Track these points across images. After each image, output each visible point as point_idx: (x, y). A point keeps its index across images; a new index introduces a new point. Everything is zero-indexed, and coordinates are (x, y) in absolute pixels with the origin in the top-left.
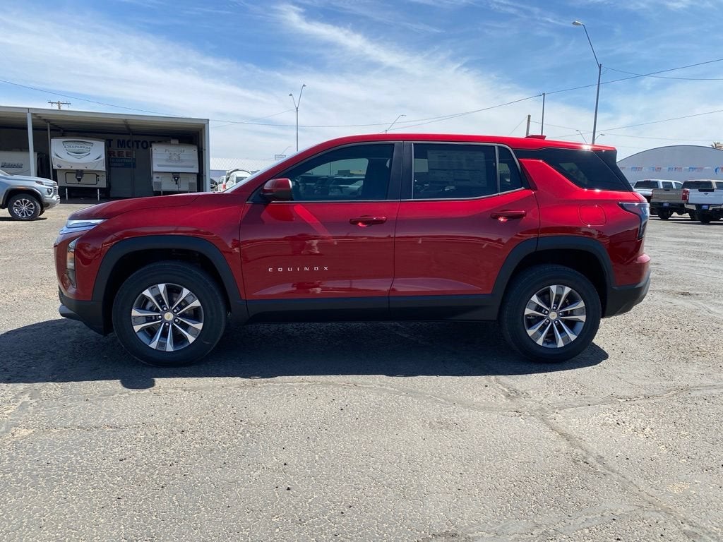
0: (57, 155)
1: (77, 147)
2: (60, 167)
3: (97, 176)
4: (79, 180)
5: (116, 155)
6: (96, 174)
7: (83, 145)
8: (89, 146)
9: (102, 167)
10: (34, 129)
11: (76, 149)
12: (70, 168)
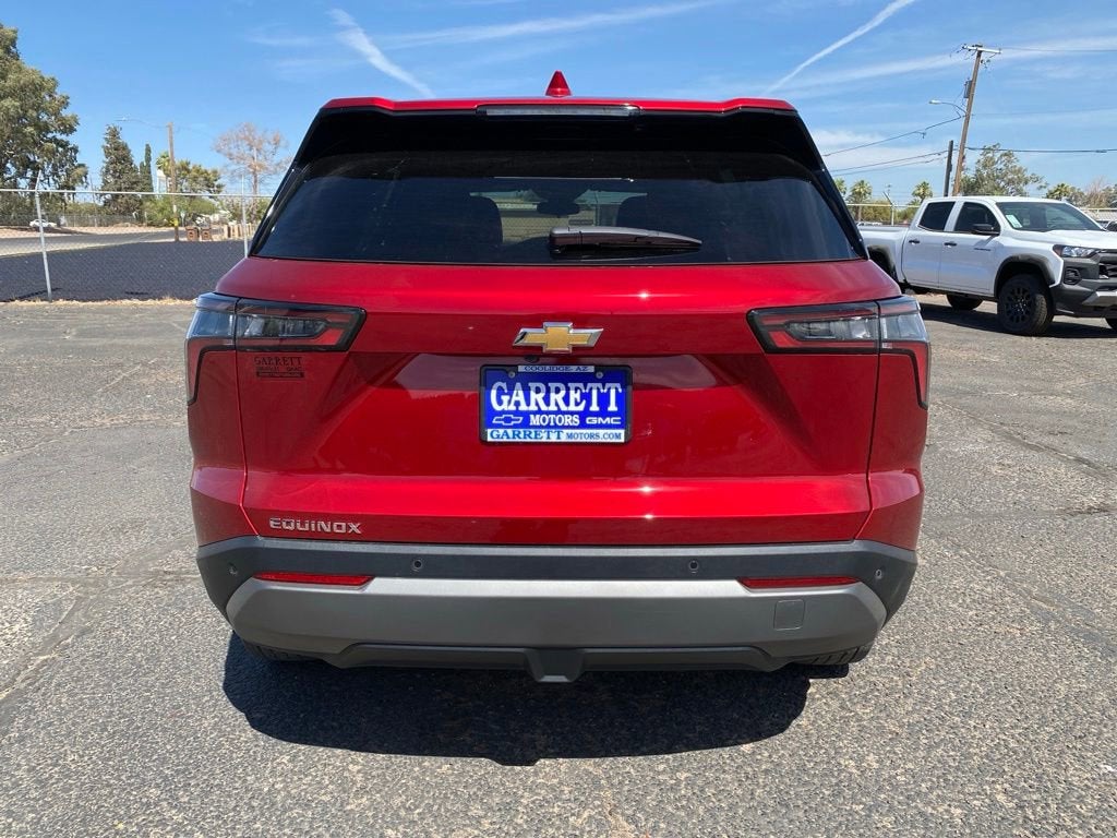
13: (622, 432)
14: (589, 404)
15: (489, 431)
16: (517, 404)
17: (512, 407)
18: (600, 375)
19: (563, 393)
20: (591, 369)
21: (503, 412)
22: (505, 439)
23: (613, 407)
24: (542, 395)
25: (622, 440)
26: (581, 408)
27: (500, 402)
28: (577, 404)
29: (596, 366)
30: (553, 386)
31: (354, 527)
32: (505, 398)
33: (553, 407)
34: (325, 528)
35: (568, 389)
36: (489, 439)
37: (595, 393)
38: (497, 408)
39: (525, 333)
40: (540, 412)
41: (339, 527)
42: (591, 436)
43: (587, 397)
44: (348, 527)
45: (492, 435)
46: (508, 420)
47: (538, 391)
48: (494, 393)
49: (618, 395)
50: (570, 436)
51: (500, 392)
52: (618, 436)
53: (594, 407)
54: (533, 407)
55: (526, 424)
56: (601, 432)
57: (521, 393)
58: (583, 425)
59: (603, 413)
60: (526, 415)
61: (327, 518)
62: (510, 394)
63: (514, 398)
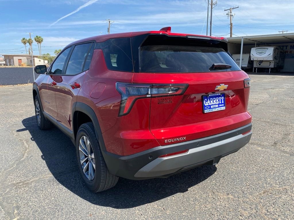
0: (253, 55)
1: (260, 51)
2: (253, 59)
3: (270, 63)
4: (260, 64)
5: (289, 52)
6: (269, 62)
7: (263, 49)
8: (266, 50)
9: (271, 59)
10: (244, 45)
11: (260, 52)
12: (257, 60)
13: (225, 107)
14: (219, 102)
15: (205, 110)
16: (209, 104)
17: (208, 105)
18: (221, 95)
19: (215, 100)
20: (220, 94)
21: (207, 106)
22: (208, 112)
23: (223, 102)
24: (212, 101)
25: (225, 109)
26: (218, 103)
27: (206, 103)
28: (218, 102)
29: (221, 93)
30: (214, 98)
31: (185, 138)
32: (207, 102)
33: (214, 104)
34: (178, 140)
35: (216, 99)
36: (205, 112)
37: (220, 99)
38: (206, 105)
39: (217, 87)
40: (212, 105)
41: (182, 139)
42: (221, 109)
43: (219, 100)
44: (183, 138)
45: (206, 111)
46: (207, 107)
47: (212, 100)
48: (205, 101)
49: (223, 99)
50: (218, 109)
51: (206, 101)
52: (224, 108)
53: (220, 103)
54: (211, 104)
55: (210, 108)
56: (222, 108)
57: (209, 101)
58: (219, 107)
59: (222, 104)
60: (210, 106)
61: (179, 137)
62: (207, 101)
63: (208, 102)
